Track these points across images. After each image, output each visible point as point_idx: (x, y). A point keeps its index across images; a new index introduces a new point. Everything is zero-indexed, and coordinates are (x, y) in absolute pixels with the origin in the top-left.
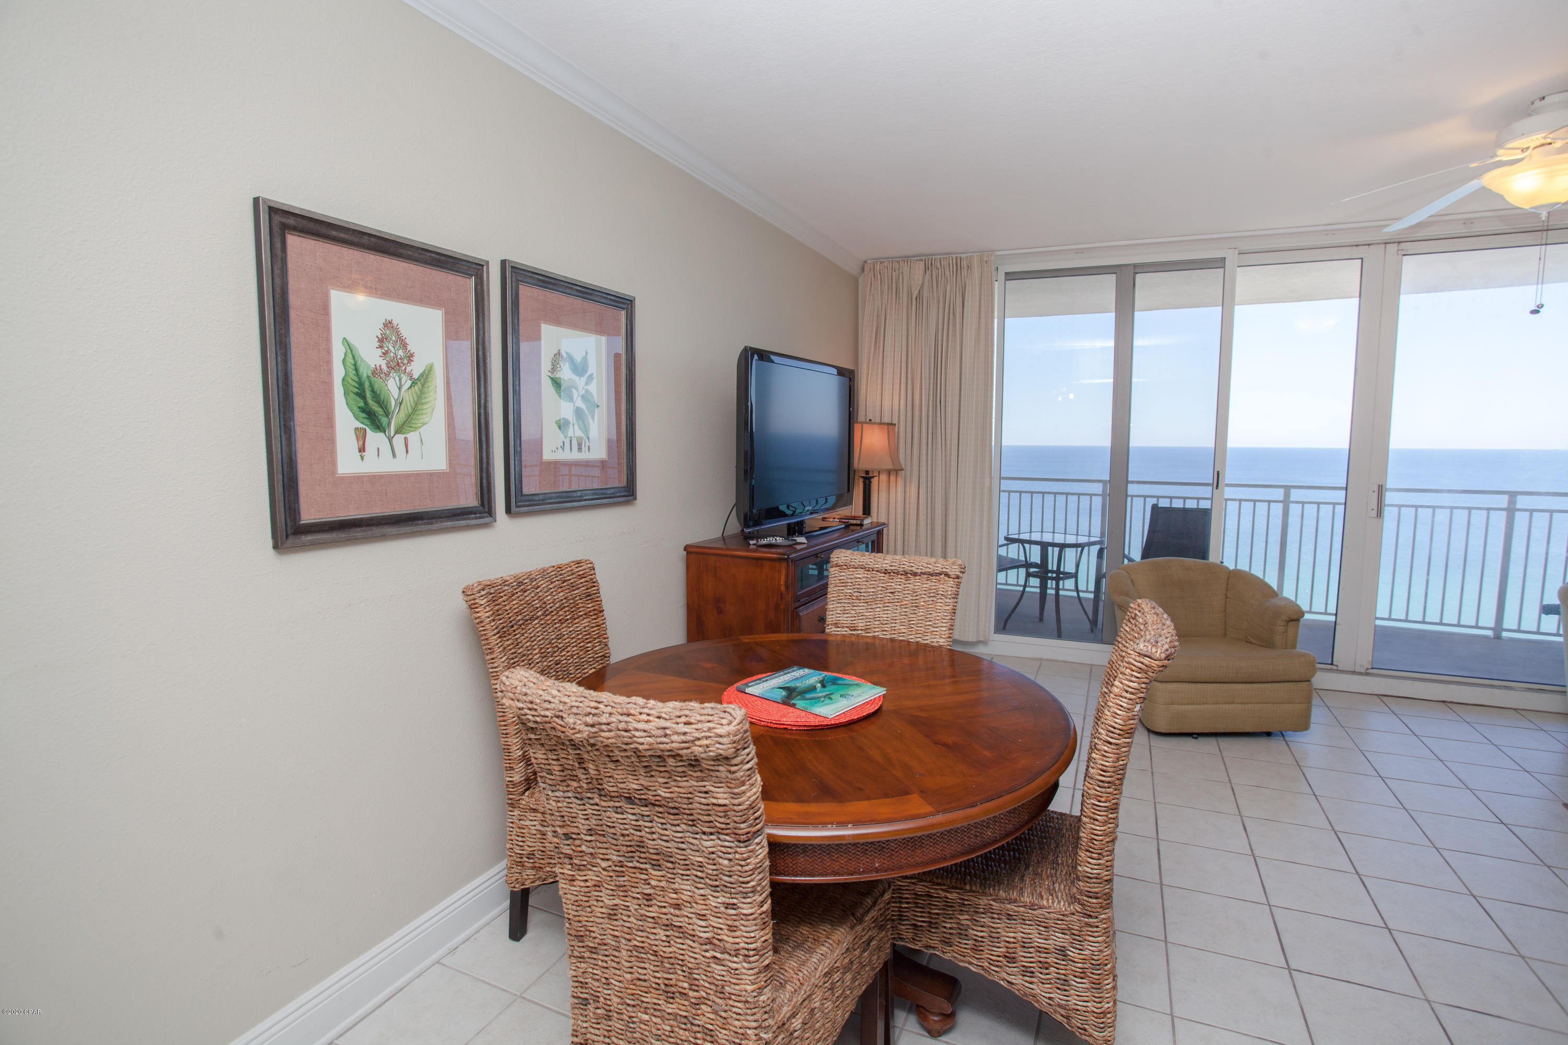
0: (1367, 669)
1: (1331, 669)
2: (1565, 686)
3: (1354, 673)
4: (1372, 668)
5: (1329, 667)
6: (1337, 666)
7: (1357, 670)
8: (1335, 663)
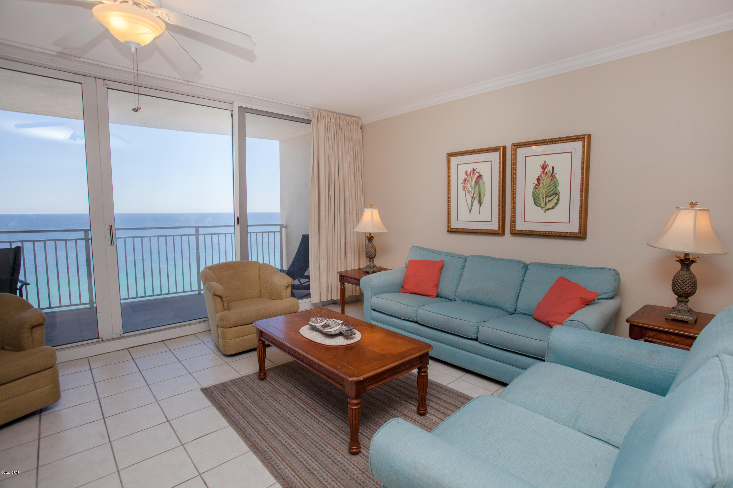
0: (121, 335)
1: (99, 341)
2: (208, 317)
3: (113, 339)
4: (124, 333)
5: (97, 340)
6: (102, 338)
7: (114, 337)
8: (100, 337)
